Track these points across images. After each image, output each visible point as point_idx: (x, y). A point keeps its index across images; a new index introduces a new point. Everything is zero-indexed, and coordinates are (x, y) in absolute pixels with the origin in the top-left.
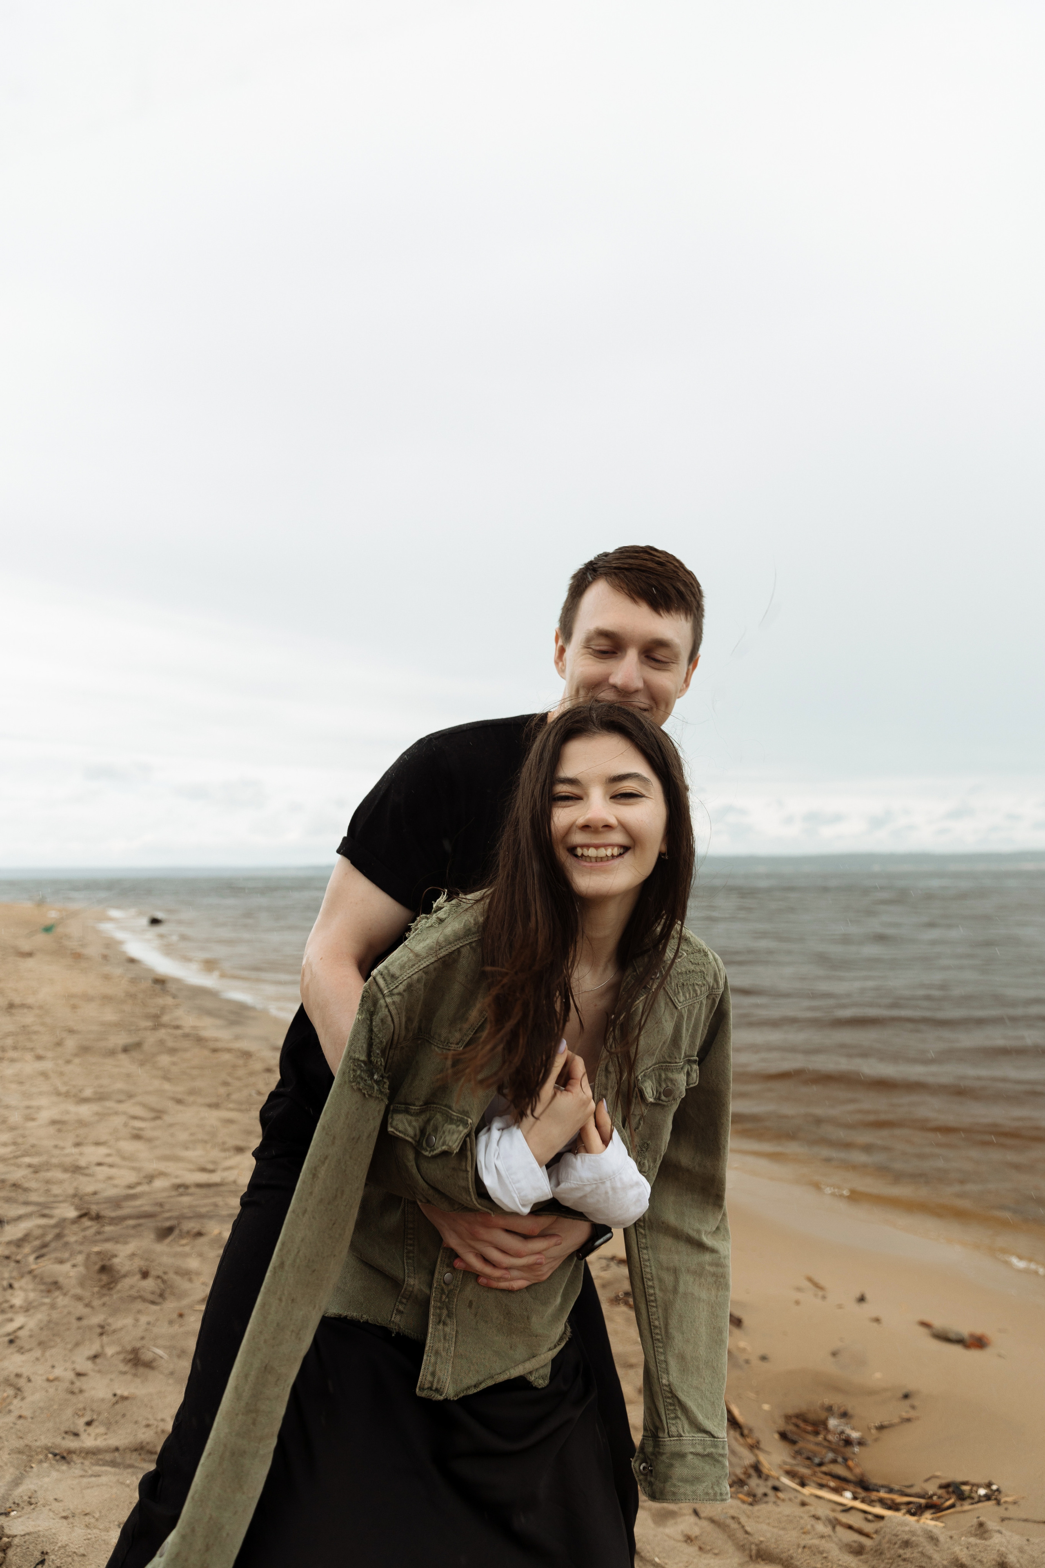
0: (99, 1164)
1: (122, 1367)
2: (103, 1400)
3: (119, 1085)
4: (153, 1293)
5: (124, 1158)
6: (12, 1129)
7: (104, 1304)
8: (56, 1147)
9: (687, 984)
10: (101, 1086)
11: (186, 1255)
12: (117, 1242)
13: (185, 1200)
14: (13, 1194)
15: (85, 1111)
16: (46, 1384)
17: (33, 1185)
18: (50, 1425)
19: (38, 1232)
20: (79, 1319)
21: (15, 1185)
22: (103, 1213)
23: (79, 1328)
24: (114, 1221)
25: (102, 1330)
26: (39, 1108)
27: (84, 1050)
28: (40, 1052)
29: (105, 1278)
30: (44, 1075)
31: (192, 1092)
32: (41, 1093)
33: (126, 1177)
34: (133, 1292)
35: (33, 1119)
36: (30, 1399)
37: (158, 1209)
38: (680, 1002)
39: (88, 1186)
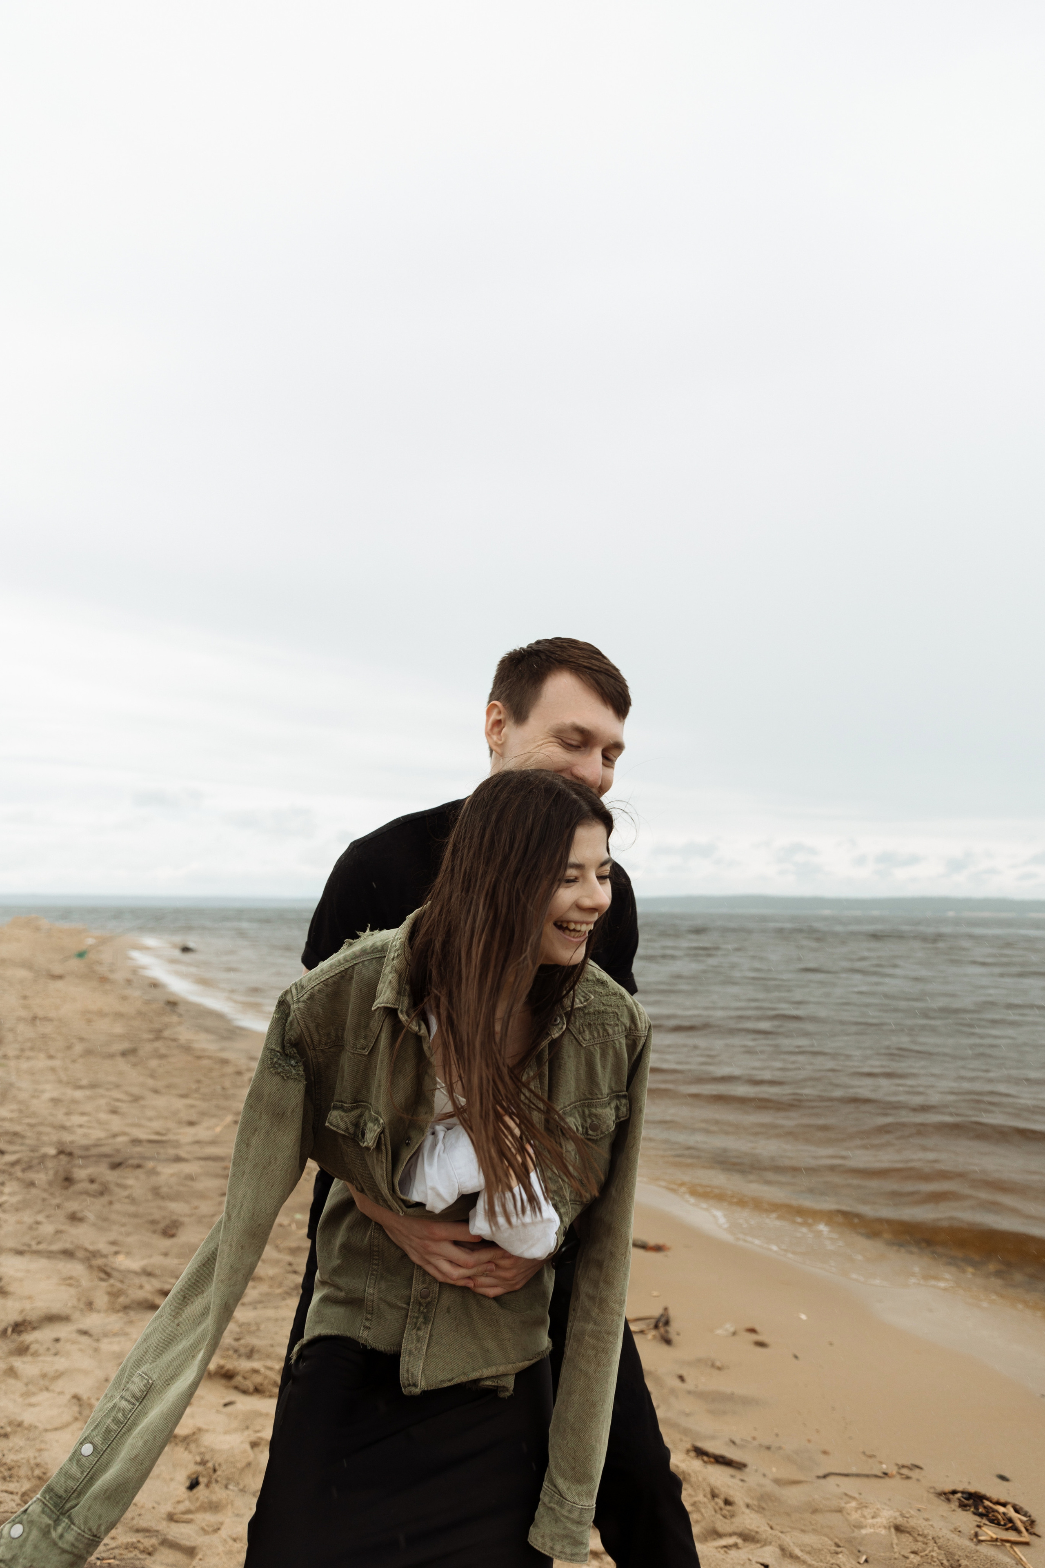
0: (81, 1126)
1: (64, 1220)
2: (49, 1233)
3: (112, 1079)
4: (96, 1192)
5: (100, 1124)
7: (62, 1194)
8: (51, 1114)
9: (594, 1024)
10: (96, 1079)
12: (80, 1166)
13: (136, 1148)
14: (14, 1138)
15: (79, 1094)
16: (16, 1225)
17: (29, 1134)
18: (14, 1240)
19: (26, 1159)
20: (44, 1200)
21: (17, 1134)
22: (75, 1152)
23: (42, 1204)
24: (82, 1157)
25: (58, 1206)
26: (43, 1091)
27: (88, 1053)
28: (52, 1052)
29: (66, 1184)
30: (53, 1069)
31: (169, 1086)
32: (47, 1081)
33: (97, 1134)
34: (82, 1190)
35: (37, 1097)
37: (115, 1152)
38: (585, 1040)
39: (67, 1137)
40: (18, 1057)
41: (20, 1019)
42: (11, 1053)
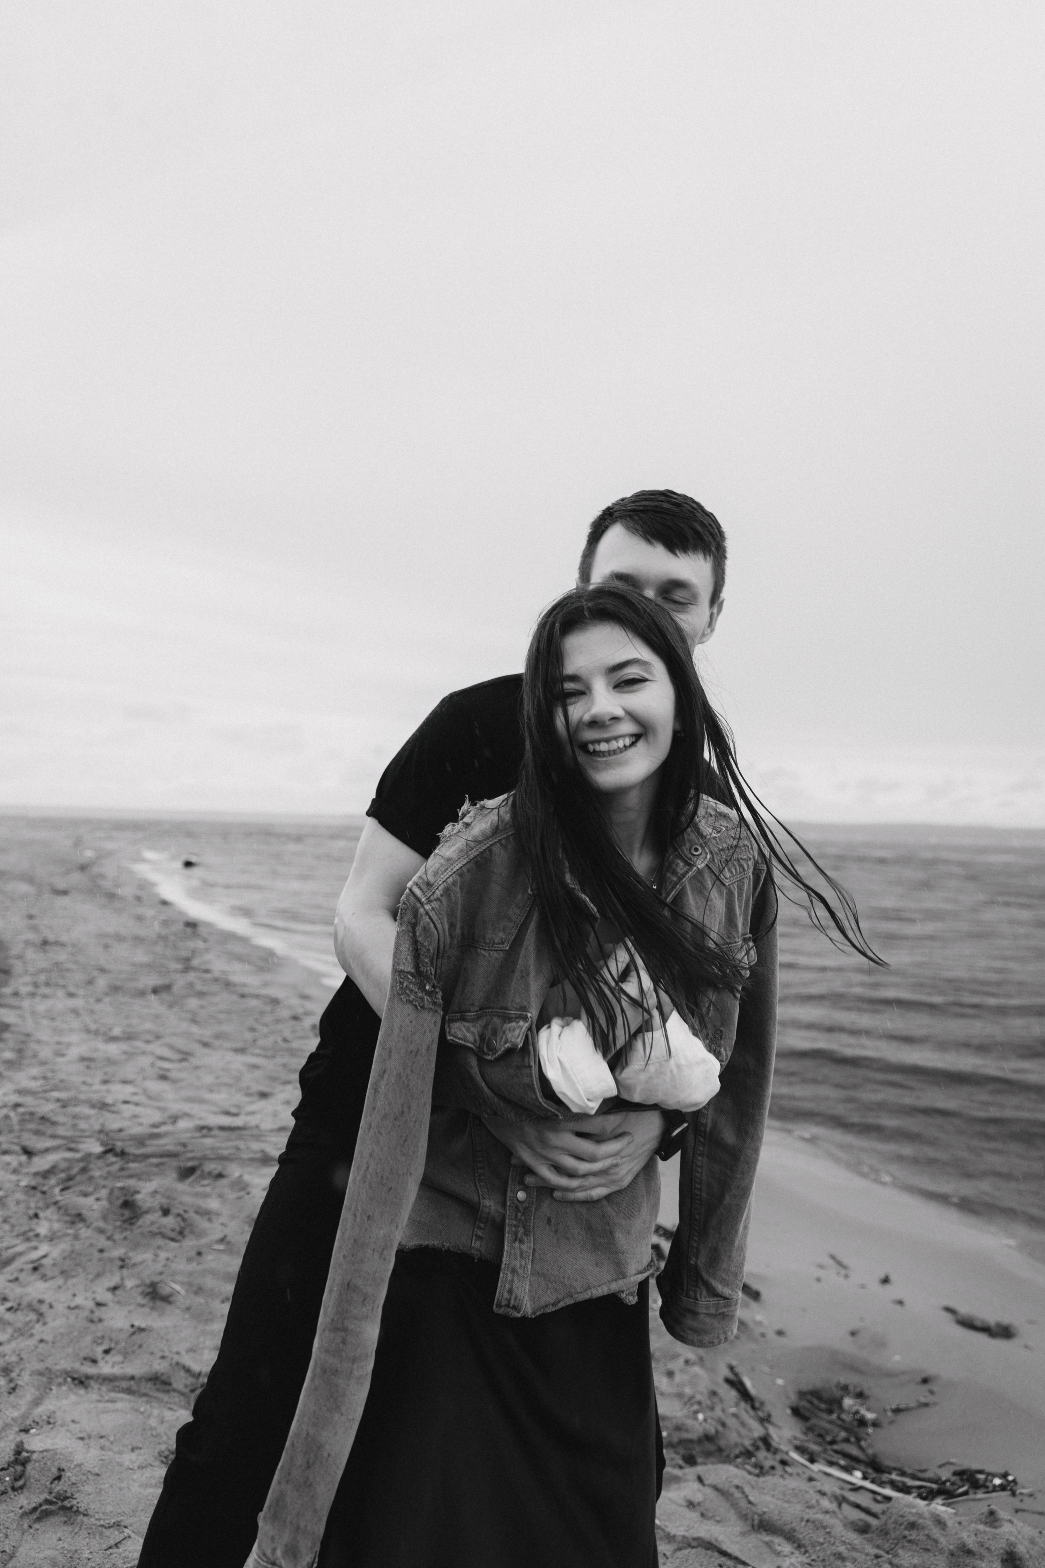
0: (126, 1102)
1: (140, 1300)
2: (121, 1330)
3: (148, 1026)
4: (173, 1230)
5: (150, 1098)
6: (43, 1063)
7: (125, 1238)
8: (84, 1083)
9: (731, 860)
10: (129, 1026)
11: (206, 1196)
12: (140, 1179)
13: (208, 1141)
14: (41, 1127)
15: (114, 1049)
16: (67, 1312)
17: (61, 1119)
18: (70, 1350)
19: (64, 1165)
20: (101, 1251)
21: (43, 1119)
22: (127, 1150)
23: (100, 1260)
24: (139, 1158)
25: (123, 1263)
26: (69, 1045)
27: (115, 989)
28: (72, 989)
29: (127, 1213)
30: (75, 1012)
31: (218, 1036)
32: (71, 1030)
33: (150, 1116)
34: (154, 1229)
35: (63, 1055)
36: (52, 1324)
37: (180, 1149)
38: (726, 878)
39: (113, 1123)
40: (33, 995)
41: (27, 943)
42: (24, 990)
